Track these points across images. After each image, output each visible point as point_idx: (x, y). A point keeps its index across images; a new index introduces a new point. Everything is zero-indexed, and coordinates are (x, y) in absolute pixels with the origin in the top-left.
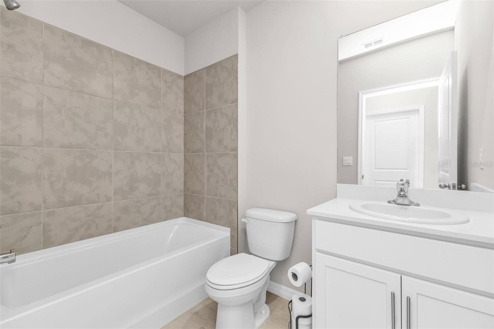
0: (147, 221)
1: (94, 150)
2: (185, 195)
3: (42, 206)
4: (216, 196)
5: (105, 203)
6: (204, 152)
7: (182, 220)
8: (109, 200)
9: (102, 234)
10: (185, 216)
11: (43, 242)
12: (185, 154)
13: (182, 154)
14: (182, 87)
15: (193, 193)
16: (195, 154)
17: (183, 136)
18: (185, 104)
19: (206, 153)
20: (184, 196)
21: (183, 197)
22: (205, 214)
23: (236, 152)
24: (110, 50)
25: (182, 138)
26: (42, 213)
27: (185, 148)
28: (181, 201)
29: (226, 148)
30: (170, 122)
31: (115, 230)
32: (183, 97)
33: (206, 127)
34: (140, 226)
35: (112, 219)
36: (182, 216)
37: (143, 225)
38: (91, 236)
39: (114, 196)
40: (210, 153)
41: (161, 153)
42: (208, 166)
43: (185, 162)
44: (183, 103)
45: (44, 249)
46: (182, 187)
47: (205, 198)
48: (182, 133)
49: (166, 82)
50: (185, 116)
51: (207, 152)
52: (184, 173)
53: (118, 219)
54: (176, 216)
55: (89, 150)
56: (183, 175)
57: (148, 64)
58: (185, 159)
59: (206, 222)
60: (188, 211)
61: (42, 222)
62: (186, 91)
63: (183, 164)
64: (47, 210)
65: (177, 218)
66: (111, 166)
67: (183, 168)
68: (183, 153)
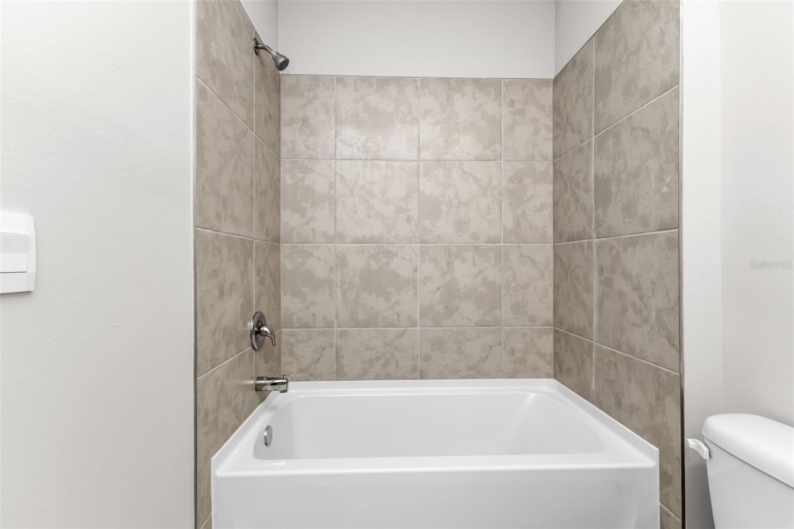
0: (476, 371)
1: (392, 244)
2: (556, 332)
3: (335, 322)
4: (619, 348)
5: (407, 328)
6: (592, 238)
7: (548, 386)
8: (413, 324)
9: (403, 377)
10: (555, 377)
11: (336, 370)
12: (555, 244)
13: (550, 246)
14: (550, 102)
15: (570, 332)
16: (574, 243)
17: (551, 207)
18: (555, 138)
19: (596, 240)
20: (554, 334)
21: (552, 337)
22: (593, 387)
23: (677, 230)
24: (414, 79)
25: (550, 210)
26: (335, 331)
27: (554, 231)
28: (547, 344)
29: (645, 223)
30: (520, 181)
31: (423, 376)
32: (551, 124)
33: (596, 176)
34: (462, 377)
35: (418, 357)
36: (548, 376)
37: (467, 378)
38: (389, 377)
39: (421, 318)
40: (606, 239)
41: (502, 244)
42: (601, 270)
43: (555, 263)
44: (550, 136)
45: (337, 380)
46: (550, 316)
47: (594, 346)
48: (550, 200)
49: (512, 103)
50: (554, 164)
51: (598, 238)
52: (554, 286)
53: (427, 358)
54: (535, 373)
55: (387, 245)
56: (551, 289)
57: (476, 81)
58: (556, 256)
59: (596, 405)
60: (561, 370)
61: (335, 344)
62: (556, 108)
63: (551, 266)
64: (339, 329)
65: (536, 378)
66: (415, 270)
67: (552, 275)
68: (552, 242)
